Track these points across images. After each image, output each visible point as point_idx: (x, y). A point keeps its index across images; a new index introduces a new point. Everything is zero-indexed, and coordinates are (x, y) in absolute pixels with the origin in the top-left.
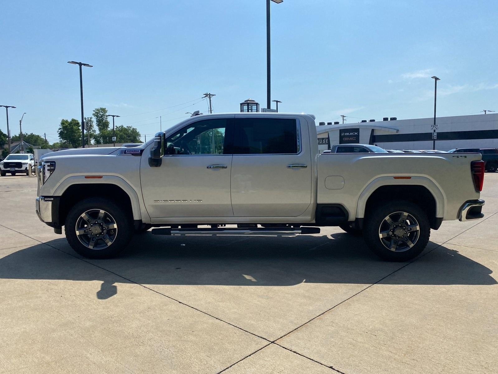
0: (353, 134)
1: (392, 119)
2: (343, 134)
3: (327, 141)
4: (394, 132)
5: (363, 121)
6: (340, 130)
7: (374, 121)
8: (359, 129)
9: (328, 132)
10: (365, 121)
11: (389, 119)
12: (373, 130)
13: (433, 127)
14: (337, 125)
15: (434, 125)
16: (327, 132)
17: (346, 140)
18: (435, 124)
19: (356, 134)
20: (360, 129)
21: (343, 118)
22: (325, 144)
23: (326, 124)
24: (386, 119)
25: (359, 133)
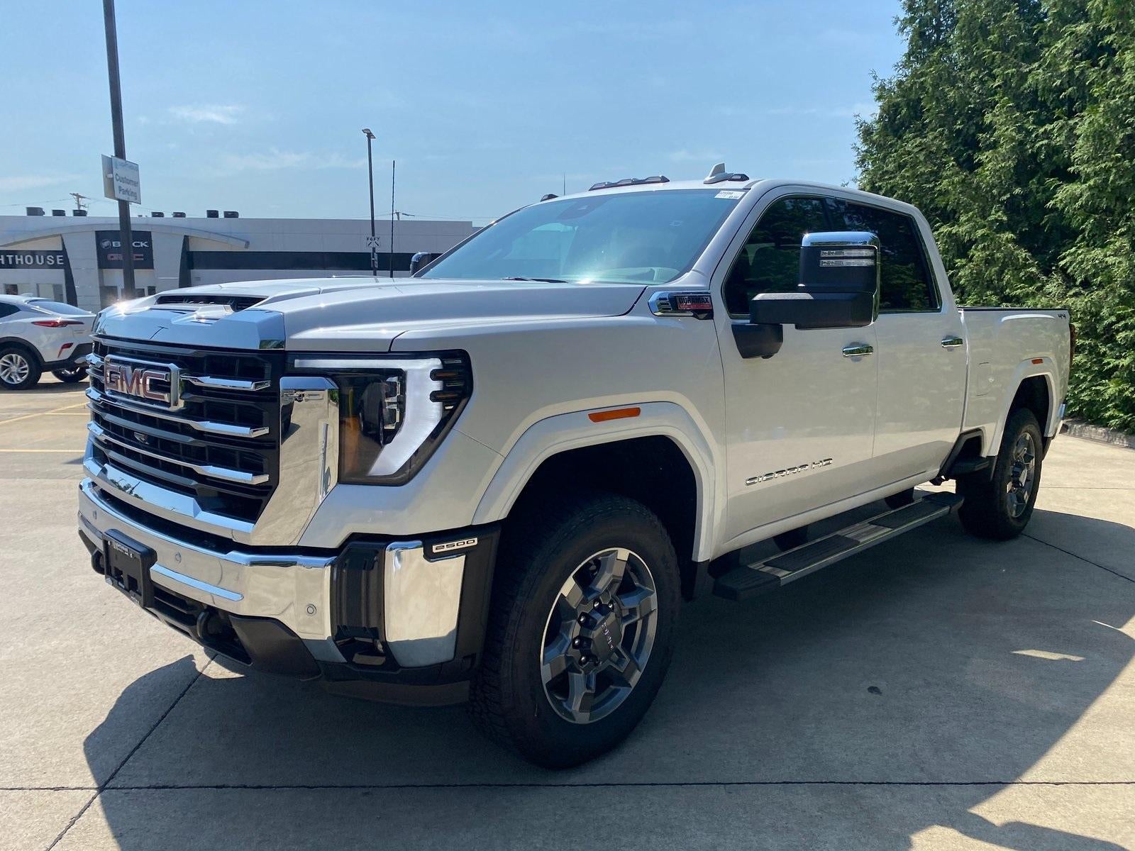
0: (139, 244)
1: (228, 215)
2: (105, 244)
3: (58, 260)
4: (238, 247)
5: (155, 215)
6: (97, 232)
7: (182, 215)
8: (150, 232)
9: (61, 235)
10: (160, 215)
11: (221, 215)
12: (186, 239)
13: (370, 241)
14: (80, 219)
15: (373, 238)
16: (57, 235)
17: (115, 258)
18: (373, 235)
19: (142, 244)
20: (153, 234)
21: (78, 201)
22: (55, 266)
23: (49, 214)
24: (212, 214)
25: (150, 244)
